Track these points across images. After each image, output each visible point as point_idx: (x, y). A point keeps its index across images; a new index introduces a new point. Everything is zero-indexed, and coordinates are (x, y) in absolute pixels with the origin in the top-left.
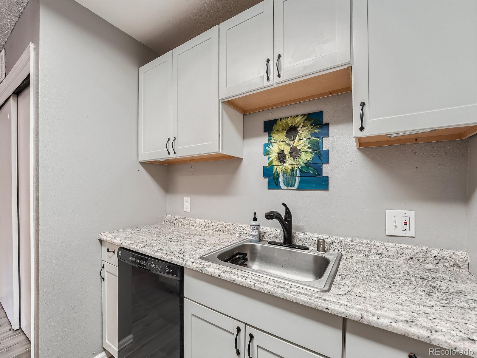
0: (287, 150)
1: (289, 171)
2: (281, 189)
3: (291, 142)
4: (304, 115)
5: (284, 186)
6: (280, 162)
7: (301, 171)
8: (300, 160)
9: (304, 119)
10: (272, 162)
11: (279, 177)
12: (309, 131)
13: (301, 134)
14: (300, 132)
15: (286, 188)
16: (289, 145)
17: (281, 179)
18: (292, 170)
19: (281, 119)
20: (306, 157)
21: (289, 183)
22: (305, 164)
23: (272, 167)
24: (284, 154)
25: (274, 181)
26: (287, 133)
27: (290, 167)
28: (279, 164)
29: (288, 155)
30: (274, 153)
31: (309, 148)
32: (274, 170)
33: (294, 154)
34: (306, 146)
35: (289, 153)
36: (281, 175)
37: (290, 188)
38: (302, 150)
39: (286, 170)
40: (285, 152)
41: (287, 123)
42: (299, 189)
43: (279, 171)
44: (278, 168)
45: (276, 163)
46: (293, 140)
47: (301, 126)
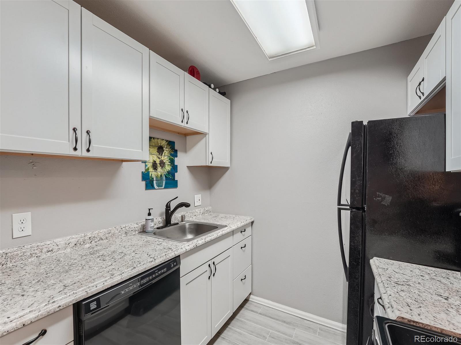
0: (158, 162)
1: (159, 176)
2: (155, 189)
3: (160, 157)
4: (167, 141)
5: (156, 187)
6: (154, 169)
7: (165, 176)
8: (165, 169)
9: (167, 143)
10: (148, 169)
11: (153, 180)
12: (169, 152)
13: (165, 152)
14: (165, 151)
15: (158, 188)
16: (159, 158)
17: (155, 182)
18: (161, 176)
19: (154, 138)
20: (168, 168)
21: (159, 185)
22: (168, 172)
23: (149, 172)
24: (156, 164)
25: (150, 183)
26: (158, 149)
27: (159, 174)
28: (153, 171)
29: (158, 165)
30: (150, 162)
31: (169, 162)
32: (150, 175)
33: (162, 165)
34: (168, 161)
35: (160, 164)
36: (155, 179)
37: (160, 188)
38: (166, 163)
39: (158, 175)
40: (157, 162)
41: (158, 142)
42: (165, 188)
43: (154, 176)
44: (153, 174)
45: (151, 170)
46: (161, 155)
47: (165, 147)
